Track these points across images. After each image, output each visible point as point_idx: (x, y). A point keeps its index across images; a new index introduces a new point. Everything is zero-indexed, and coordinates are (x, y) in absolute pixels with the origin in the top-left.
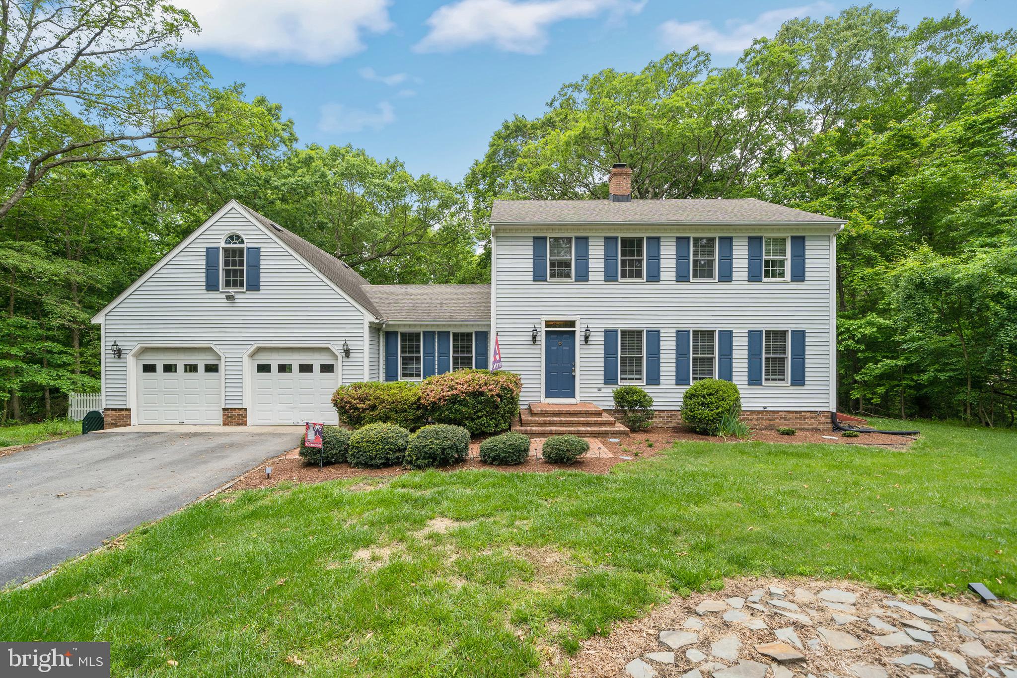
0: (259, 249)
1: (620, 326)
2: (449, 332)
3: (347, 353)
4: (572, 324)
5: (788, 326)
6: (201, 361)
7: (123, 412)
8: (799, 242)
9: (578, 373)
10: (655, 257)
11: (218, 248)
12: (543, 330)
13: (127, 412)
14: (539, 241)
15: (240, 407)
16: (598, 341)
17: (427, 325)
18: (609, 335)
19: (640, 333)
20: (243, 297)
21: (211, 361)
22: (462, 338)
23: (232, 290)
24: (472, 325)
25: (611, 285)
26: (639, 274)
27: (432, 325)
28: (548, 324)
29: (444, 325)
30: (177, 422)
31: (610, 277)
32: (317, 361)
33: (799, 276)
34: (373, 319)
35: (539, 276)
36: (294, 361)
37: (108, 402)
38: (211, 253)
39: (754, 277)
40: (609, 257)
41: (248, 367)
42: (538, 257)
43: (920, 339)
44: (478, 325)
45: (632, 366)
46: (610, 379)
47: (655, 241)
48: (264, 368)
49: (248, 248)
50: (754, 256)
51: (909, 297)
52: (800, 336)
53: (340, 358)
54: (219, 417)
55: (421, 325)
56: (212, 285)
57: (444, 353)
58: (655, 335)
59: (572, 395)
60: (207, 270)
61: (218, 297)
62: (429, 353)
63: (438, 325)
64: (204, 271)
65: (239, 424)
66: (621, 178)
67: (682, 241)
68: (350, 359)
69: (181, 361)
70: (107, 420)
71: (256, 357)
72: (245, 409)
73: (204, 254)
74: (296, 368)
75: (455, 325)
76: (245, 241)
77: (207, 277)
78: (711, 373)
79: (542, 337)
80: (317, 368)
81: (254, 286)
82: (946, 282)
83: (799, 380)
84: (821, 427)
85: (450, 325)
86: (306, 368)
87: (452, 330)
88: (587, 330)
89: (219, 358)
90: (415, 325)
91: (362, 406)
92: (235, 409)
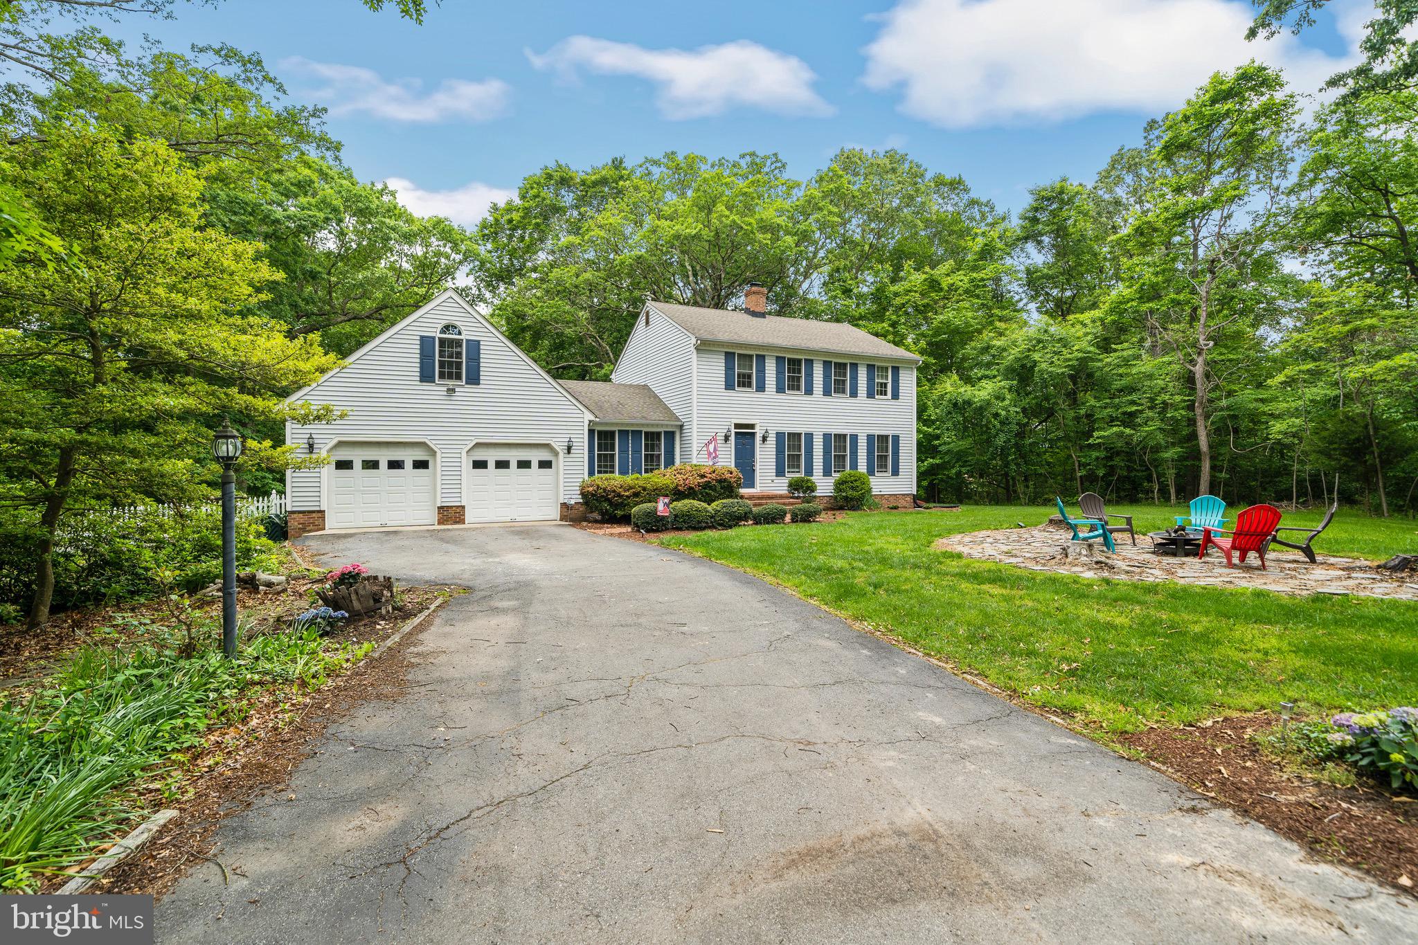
0: (479, 342)
1: (787, 430)
2: (641, 431)
3: (569, 449)
4: (752, 426)
5: (890, 433)
6: (408, 457)
7: (314, 515)
8: (896, 370)
9: (758, 467)
10: (810, 375)
11: (434, 338)
12: (733, 431)
13: (320, 515)
14: (729, 356)
15: (459, 504)
16: (772, 440)
17: (622, 424)
18: (779, 436)
19: (799, 435)
20: (464, 391)
21: (420, 455)
22: (653, 437)
23: (451, 383)
24: (662, 425)
25: (781, 396)
26: (798, 389)
27: (627, 425)
28: (737, 426)
29: (637, 425)
30: (378, 524)
31: (780, 389)
32: (535, 456)
33: (896, 396)
34: (592, 418)
35: (729, 386)
36: (513, 456)
37: (295, 504)
38: (426, 342)
39: (870, 395)
40: (779, 373)
41: (467, 463)
42: (729, 369)
43: (949, 443)
44: (667, 425)
45: (794, 461)
46: (780, 472)
47: (810, 362)
48: (480, 465)
49: (467, 340)
50: (870, 380)
51: (950, 413)
52: (896, 438)
53: (561, 455)
54: (433, 517)
55: (617, 424)
56: (426, 376)
57: (637, 451)
58: (810, 437)
59: (752, 485)
60: (421, 359)
61: (437, 389)
62: (623, 451)
63: (632, 425)
64: (418, 360)
65: (456, 523)
66: (758, 296)
67: (827, 364)
68: (571, 455)
69: (384, 457)
70: (293, 524)
71: (472, 453)
72: (463, 507)
73: (418, 342)
74: (513, 464)
75: (648, 425)
76: (464, 333)
77: (421, 368)
78: (844, 467)
79: (733, 438)
80: (535, 464)
81: (474, 379)
82: (968, 403)
83: (896, 472)
84: (907, 505)
85: (643, 425)
86: (524, 464)
87: (644, 429)
88: (767, 432)
89: (434, 453)
90: (612, 424)
91: (627, 494)
92: (452, 507)
